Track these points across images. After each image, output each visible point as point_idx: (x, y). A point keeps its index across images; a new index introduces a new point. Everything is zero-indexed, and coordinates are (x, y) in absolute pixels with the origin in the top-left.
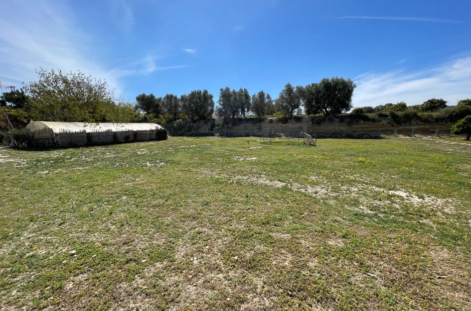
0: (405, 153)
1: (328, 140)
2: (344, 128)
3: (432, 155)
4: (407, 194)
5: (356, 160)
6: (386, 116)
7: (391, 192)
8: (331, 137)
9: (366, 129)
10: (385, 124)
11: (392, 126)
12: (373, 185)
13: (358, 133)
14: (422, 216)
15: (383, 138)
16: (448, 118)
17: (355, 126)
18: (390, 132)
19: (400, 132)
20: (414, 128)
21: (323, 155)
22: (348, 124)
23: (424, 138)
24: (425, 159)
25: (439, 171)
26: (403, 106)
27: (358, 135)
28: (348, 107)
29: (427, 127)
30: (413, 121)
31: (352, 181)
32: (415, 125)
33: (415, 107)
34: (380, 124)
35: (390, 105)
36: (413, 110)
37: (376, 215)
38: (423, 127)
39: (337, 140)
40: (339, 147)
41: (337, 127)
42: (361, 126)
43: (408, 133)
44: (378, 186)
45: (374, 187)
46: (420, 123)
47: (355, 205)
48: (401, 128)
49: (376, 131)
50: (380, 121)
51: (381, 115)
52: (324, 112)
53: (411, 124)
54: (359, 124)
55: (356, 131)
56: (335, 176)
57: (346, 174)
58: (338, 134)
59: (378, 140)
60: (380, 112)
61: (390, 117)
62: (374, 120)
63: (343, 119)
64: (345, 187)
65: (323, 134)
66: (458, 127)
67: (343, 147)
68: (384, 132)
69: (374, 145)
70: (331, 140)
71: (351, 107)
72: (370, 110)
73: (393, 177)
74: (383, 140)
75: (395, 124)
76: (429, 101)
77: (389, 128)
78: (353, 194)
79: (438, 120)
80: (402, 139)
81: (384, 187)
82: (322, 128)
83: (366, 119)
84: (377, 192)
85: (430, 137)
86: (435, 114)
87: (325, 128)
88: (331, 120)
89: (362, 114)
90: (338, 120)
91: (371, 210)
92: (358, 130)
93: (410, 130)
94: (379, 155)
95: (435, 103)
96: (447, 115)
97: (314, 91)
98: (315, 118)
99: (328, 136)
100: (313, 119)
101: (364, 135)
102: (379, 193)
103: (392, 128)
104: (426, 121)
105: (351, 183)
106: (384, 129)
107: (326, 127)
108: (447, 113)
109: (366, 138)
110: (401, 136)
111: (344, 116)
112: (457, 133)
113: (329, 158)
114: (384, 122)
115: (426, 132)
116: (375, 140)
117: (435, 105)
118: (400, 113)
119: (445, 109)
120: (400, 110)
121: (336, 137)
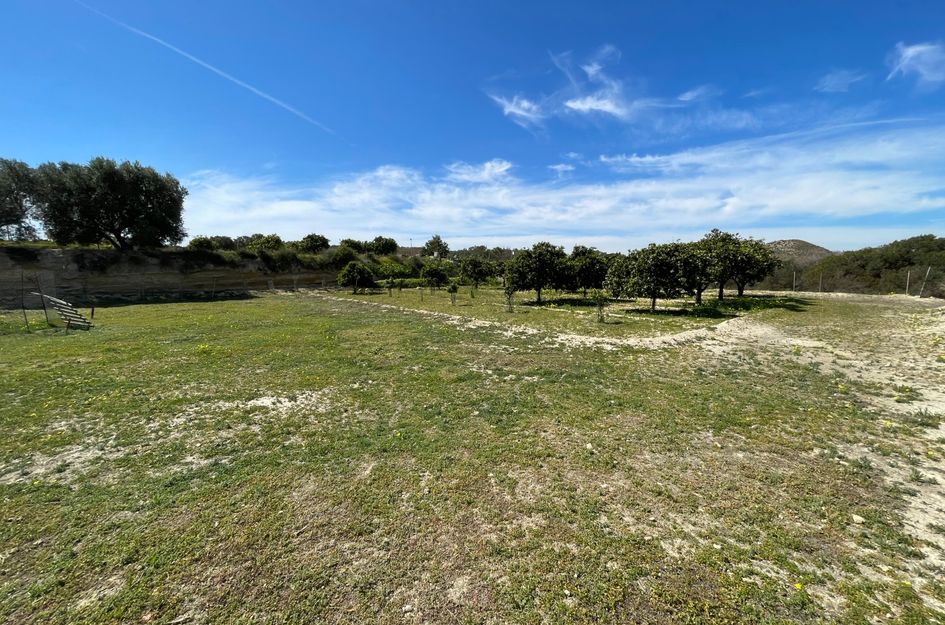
0: (282, 322)
1: (132, 308)
2: (172, 278)
3: (316, 321)
4: (273, 400)
5: (194, 349)
6: (253, 257)
7: (251, 403)
8: (142, 300)
9: (221, 282)
10: (254, 271)
11: (265, 274)
12: (219, 399)
13: (206, 289)
14: (289, 433)
15: (252, 297)
16: (334, 263)
17: (198, 275)
18: (263, 286)
19: (278, 285)
20: (295, 277)
21: (109, 350)
22: (182, 272)
23: (311, 293)
24: (306, 329)
25: (320, 346)
26: (276, 242)
27: (206, 292)
28: (178, 235)
29: (312, 276)
30: (293, 267)
31: (175, 403)
32: (296, 274)
33: (294, 245)
34: (245, 270)
35: (260, 237)
36: (290, 249)
37: (216, 464)
38: (306, 276)
39: (159, 306)
40: (157, 325)
41: (153, 276)
42: (208, 275)
43: (290, 286)
44: (228, 399)
45: (221, 403)
46: (302, 270)
47: (174, 460)
48: (278, 278)
49: (240, 284)
50: (244, 266)
51: (245, 255)
52: (113, 243)
53: (291, 272)
54: (205, 270)
55: (200, 286)
56: (134, 401)
57: (165, 388)
58: (161, 292)
59: (245, 301)
60: (243, 249)
61: (259, 259)
62: (233, 264)
63: (168, 259)
64: (155, 425)
65: (119, 296)
66: (344, 276)
67: (168, 323)
68: (256, 285)
69: (235, 312)
70: (143, 308)
71: (185, 235)
72: (226, 243)
73: (258, 371)
74: (252, 301)
75: (269, 272)
76: (309, 237)
77: (262, 279)
78: (174, 435)
79: (323, 266)
80: (282, 298)
81: (239, 396)
82: (111, 280)
83: (219, 261)
84: (224, 413)
85: (317, 291)
86: (319, 257)
87: (124, 280)
88: (136, 262)
89: (210, 251)
90: (155, 261)
91: (207, 458)
92: (205, 283)
93: (292, 281)
94: (243, 332)
95: (316, 241)
96: (331, 260)
97: (70, 184)
98: (88, 255)
99: (134, 298)
100: (79, 258)
101: (219, 292)
102: (227, 413)
103: (266, 278)
104: (309, 267)
105: (172, 408)
106: (253, 280)
107: (124, 277)
108: (330, 257)
109: (224, 299)
110: (281, 293)
111: (171, 253)
112: (344, 285)
113: (125, 356)
114: (252, 267)
115: (312, 284)
116: (240, 302)
117: (316, 243)
118: (274, 254)
119: (328, 251)
120: (273, 248)
121: (157, 301)
